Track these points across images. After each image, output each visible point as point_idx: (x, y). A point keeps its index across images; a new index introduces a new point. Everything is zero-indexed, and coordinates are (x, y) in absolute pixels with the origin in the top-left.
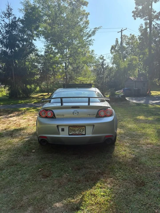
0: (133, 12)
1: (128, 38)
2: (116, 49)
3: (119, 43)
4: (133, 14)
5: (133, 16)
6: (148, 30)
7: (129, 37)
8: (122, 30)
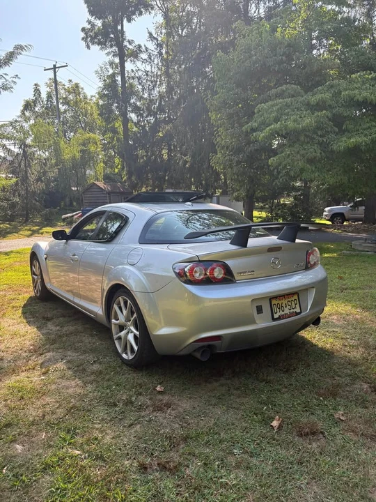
0: (83, 29)
1: (65, 89)
2: (37, 109)
3: (44, 96)
4: (83, 35)
5: (83, 39)
6: (119, 78)
7: (66, 87)
8: (55, 66)
